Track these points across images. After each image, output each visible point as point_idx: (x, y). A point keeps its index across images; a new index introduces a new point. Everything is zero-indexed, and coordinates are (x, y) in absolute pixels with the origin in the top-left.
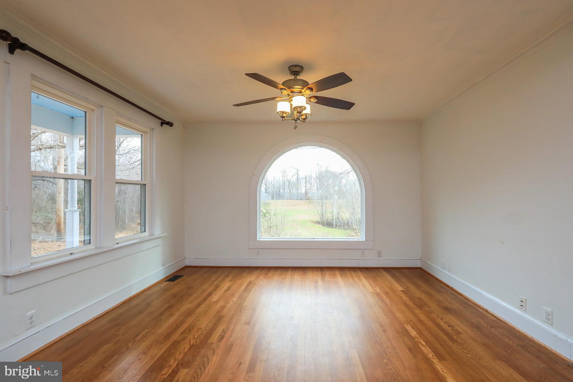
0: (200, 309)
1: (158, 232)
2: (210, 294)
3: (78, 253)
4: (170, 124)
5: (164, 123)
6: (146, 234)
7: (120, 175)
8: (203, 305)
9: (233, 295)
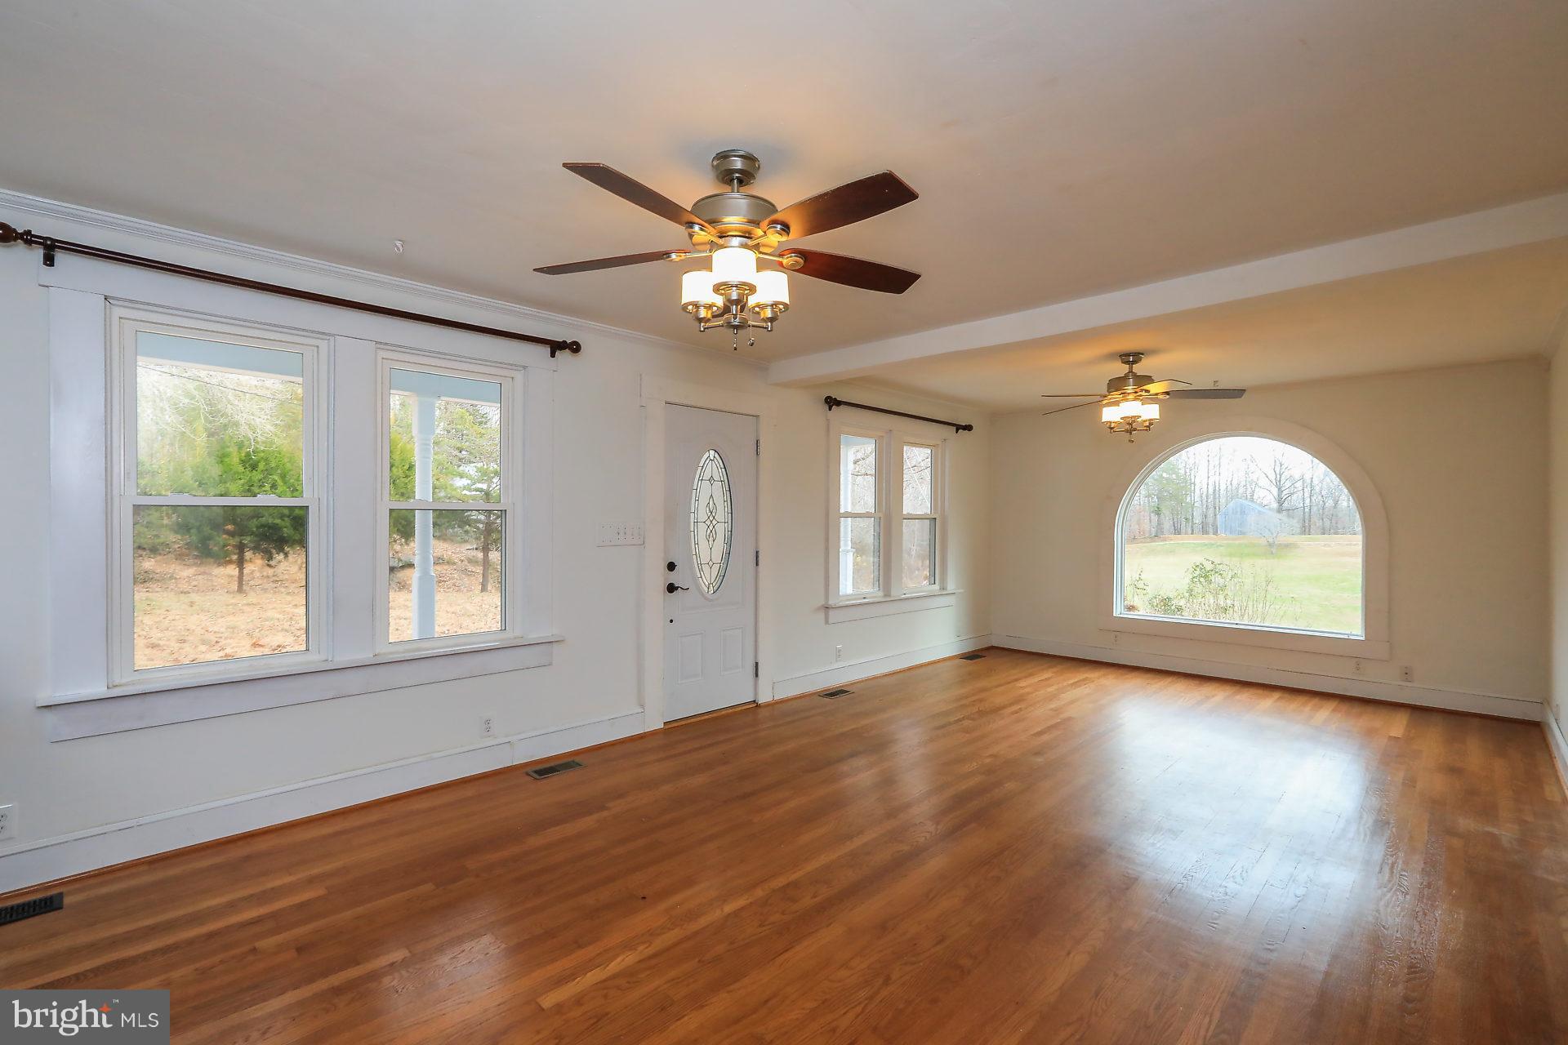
0: (1000, 689)
1: (951, 586)
2: (1016, 680)
3: (870, 598)
4: (969, 428)
5: (959, 428)
6: (936, 587)
7: (907, 509)
8: (1003, 688)
9: (1050, 686)
